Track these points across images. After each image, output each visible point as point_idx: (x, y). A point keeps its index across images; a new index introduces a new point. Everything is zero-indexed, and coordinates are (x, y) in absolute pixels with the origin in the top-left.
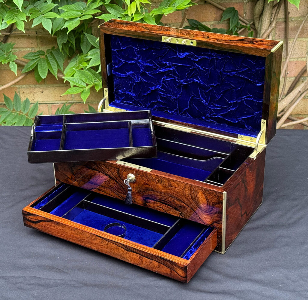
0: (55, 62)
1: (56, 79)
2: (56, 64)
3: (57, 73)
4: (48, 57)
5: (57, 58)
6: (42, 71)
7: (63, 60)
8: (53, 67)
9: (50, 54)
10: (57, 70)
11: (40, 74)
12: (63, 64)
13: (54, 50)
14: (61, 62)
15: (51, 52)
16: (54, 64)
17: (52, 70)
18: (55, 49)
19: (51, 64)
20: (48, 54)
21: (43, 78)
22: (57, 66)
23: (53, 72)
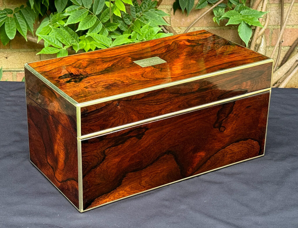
0: (24, 22)
1: (25, 40)
2: (26, 24)
3: (26, 35)
4: (16, 16)
5: (27, 18)
6: (9, 31)
7: (34, 21)
8: (22, 27)
9: (19, 12)
10: (26, 31)
11: (8, 35)
12: (33, 25)
13: (23, 9)
14: (31, 22)
15: (20, 11)
16: (23, 24)
17: (21, 31)
18: (24, 7)
19: (20, 23)
20: (16, 13)
21: (11, 38)
22: (26, 26)
23: (22, 32)
